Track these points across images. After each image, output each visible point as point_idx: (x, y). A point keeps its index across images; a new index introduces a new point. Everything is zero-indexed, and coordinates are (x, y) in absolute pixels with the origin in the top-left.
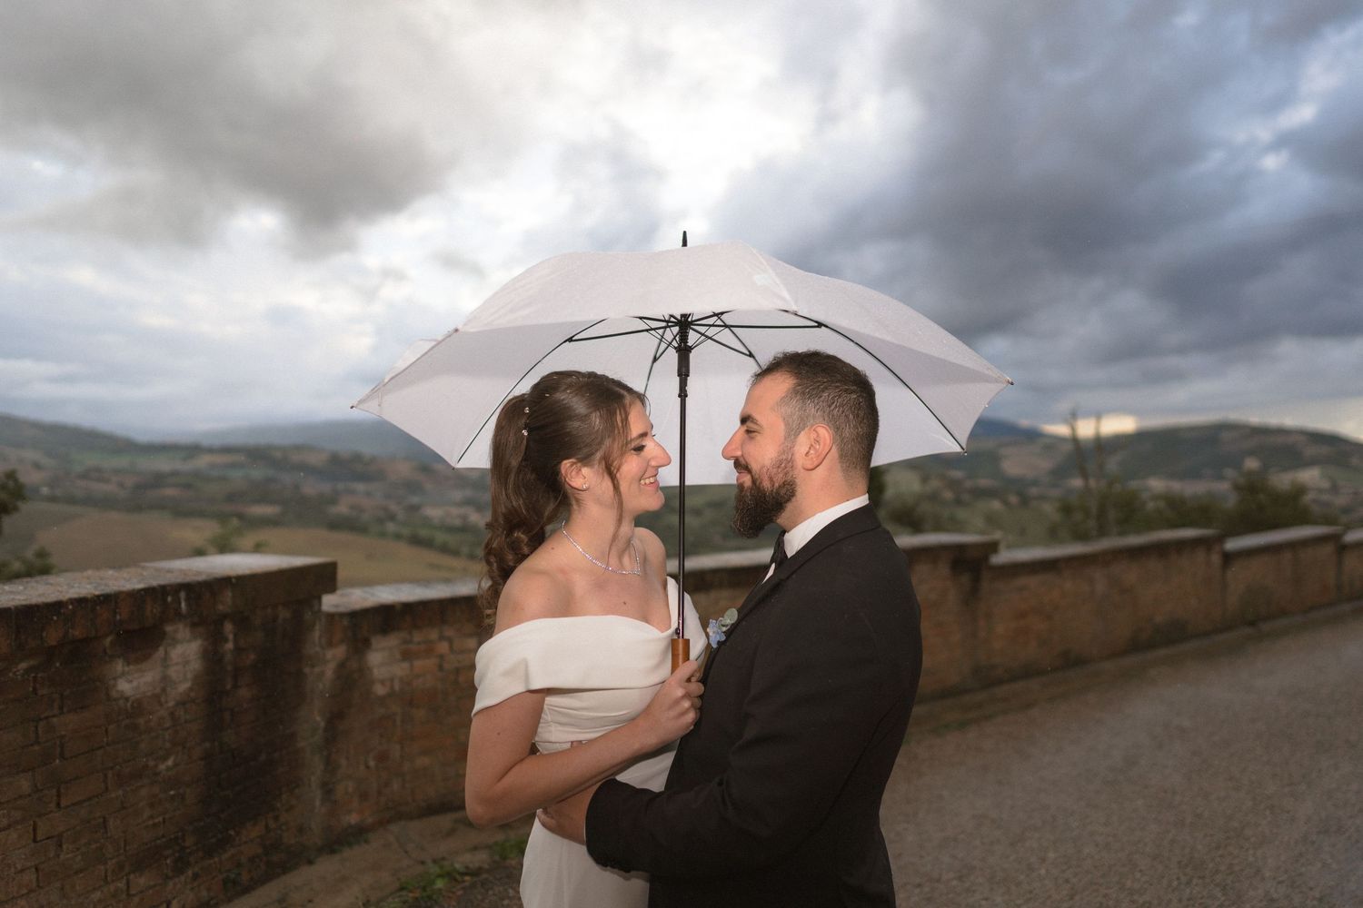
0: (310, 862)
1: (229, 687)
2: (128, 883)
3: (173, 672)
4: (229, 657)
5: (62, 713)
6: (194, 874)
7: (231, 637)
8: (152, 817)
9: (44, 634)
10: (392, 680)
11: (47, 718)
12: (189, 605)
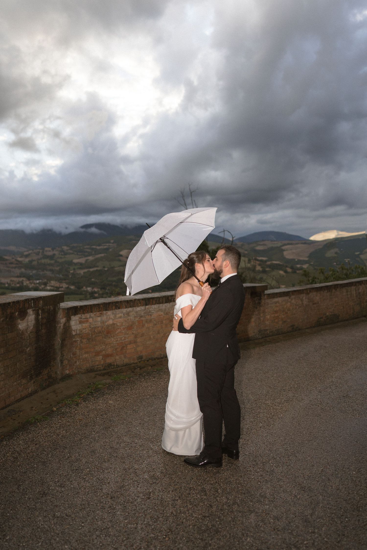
0: (58, 383)
1: (40, 329)
2: (21, 381)
3: (29, 323)
4: (40, 320)
5: (8, 333)
6: (34, 381)
7: (41, 314)
8: (25, 364)
9: (7, 311)
10: (77, 330)
11: (6, 334)
12: (33, 304)
